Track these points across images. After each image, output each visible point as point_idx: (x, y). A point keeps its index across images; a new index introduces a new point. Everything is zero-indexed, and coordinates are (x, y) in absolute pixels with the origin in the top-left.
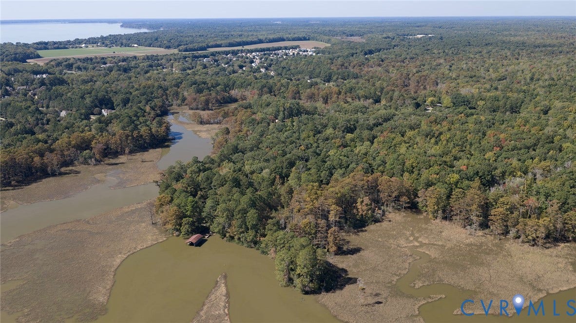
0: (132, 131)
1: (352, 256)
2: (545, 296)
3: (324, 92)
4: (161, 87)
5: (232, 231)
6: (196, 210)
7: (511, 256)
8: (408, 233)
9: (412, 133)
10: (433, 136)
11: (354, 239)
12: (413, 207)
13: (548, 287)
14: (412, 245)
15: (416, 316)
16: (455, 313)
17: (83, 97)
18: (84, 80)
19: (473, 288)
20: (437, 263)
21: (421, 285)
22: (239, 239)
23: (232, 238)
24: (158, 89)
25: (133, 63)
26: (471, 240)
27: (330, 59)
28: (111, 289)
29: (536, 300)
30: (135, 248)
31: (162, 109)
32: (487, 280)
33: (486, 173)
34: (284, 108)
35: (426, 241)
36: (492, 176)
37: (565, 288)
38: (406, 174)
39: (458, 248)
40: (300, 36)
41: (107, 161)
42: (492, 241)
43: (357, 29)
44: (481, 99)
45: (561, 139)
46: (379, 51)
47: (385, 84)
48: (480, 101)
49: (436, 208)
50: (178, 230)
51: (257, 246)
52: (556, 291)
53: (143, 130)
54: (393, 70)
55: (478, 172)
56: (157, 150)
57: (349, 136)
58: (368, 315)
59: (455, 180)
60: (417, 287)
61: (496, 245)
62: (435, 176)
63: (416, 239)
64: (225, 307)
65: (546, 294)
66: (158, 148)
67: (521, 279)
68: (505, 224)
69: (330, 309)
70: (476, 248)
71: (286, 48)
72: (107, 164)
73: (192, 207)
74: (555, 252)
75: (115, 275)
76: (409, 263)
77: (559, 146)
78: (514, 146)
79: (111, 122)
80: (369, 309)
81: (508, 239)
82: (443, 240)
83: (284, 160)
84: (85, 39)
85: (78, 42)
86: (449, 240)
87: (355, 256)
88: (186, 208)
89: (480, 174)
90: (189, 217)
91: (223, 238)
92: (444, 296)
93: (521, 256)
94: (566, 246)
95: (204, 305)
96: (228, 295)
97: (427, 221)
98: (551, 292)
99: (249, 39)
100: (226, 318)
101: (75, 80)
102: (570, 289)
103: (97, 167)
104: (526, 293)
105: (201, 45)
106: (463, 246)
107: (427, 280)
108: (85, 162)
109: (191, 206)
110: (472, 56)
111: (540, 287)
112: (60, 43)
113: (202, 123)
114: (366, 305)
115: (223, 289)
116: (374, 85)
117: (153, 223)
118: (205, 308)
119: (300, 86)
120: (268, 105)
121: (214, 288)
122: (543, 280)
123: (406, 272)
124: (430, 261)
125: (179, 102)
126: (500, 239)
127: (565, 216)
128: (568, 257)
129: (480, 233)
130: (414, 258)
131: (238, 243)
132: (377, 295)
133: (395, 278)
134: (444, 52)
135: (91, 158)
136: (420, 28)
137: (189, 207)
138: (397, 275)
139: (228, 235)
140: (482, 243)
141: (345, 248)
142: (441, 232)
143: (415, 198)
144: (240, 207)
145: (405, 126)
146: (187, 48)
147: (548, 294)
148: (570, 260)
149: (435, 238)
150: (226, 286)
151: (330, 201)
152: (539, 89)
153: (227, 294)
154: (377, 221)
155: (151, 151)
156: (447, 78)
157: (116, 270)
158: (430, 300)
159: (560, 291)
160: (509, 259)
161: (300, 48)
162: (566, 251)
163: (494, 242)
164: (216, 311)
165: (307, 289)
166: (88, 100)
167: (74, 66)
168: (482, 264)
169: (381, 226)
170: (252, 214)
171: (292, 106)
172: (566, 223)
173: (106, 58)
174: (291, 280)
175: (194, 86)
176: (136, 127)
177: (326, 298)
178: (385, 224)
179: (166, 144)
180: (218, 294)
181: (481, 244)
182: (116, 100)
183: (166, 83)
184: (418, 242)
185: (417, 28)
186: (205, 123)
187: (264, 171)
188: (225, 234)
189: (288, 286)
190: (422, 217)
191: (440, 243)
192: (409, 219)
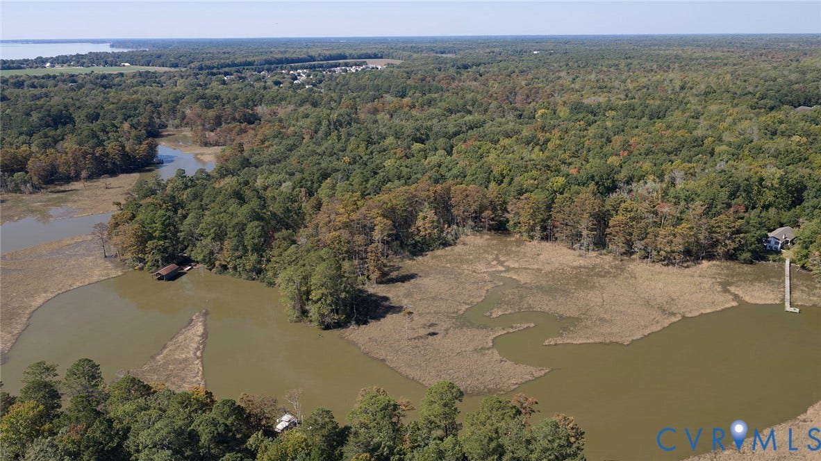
0: (93, 148)
1: (403, 284)
2: (679, 321)
3: (391, 105)
4: (152, 102)
5: (224, 257)
6: (169, 229)
7: (636, 278)
8: (490, 257)
9: (507, 141)
10: (537, 144)
11: (409, 265)
12: (500, 228)
13: (684, 310)
14: (494, 269)
15: (489, 349)
16: (546, 343)
17: (28, 115)
18: (35, 95)
19: (576, 314)
20: (527, 288)
21: (500, 313)
22: (235, 268)
23: (225, 267)
24: (146, 105)
25: (116, 81)
26: (581, 262)
27: (407, 73)
28: (20, 334)
29: (666, 325)
30: (71, 286)
31: (149, 129)
32: (597, 306)
33: (605, 176)
34: (329, 121)
35: (516, 265)
36: (613, 181)
37: (709, 311)
38: (493, 185)
39: (561, 271)
40: (369, 52)
41: (52, 188)
42: (610, 263)
43: (450, 45)
44: (611, 109)
45: (714, 141)
46: (478, 65)
47: (479, 97)
48: (610, 112)
49: (532, 222)
50: (141, 260)
51: (262, 276)
52: (696, 313)
53: (111, 146)
54: (493, 84)
55: (593, 176)
56: (132, 175)
57: (417, 146)
58: (416, 350)
59: (559, 184)
60: (494, 315)
61: (616, 267)
62: (532, 181)
63: (501, 263)
64: (198, 349)
65: (680, 318)
66: (134, 172)
67: (647, 303)
68: (628, 238)
69: (360, 345)
70: (586, 270)
71: (346, 65)
72: (50, 192)
73: (163, 224)
74: (698, 272)
75: (30, 318)
76: (487, 291)
77: (711, 148)
78: (647, 150)
79: (63, 139)
80: (419, 343)
81: (634, 260)
82: (540, 263)
83: (315, 171)
84: (52, 58)
85: (41, 61)
86: (549, 263)
87: (407, 285)
88: (154, 225)
89: (597, 178)
90: (159, 239)
91: (210, 270)
92: (532, 325)
93: (650, 276)
94: (714, 265)
95: (165, 347)
96: (205, 335)
97: (519, 243)
98: (688, 315)
99: (295, 56)
100: (196, 362)
101: (21, 95)
102: (716, 311)
103: (34, 196)
104: (652, 317)
105: (223, 61)
106: (569, 269)
107: (511, 308)
108: (17, 190)
109: (160, 223)
110: (606, 69)
111: (674, 309)
112: (12, 62)
113: (206, 144)
114: (415, 339)
115: (199, 329)
116: (463, 97)
117: (106, 257)
118: (165, 351)
119: (358, 100)
120: (307, 116)
121: (184, 328)
122: (679, 302)
123: (480, 300)
124: (517, 287)
125: (177, 122)
126: (621, 260)
127: (712, 222)
128: (717, 276)
129: (594, 254)
130: (495, 284)
131: (234, 275)
132: (431, 325)
133: (464, 308)
134: (567, 65)
135: (25, 182)
136: (538, 45)
137: (158, 225)
138: (468, 304)
139: (217, 263)
140: (596, 265)
141: (394, 274)
142: (538, 255)
143: (503, 213)
144: (236, 220)
145: (498, 134)
146: (201, 64)
147: (684, 317)
148: (719, 280)
149: (529, 261)
150: (205, 324)
151: (374, 212)
152: (690, 98)
153: (203, 334)
154: (446, 244)
155: (122, 176)
156: (568, 90)
157: (33, 312)
158: (511, 330)
159: (702, 314)
160: (632, 281)
161: (367, 64)
162: (714, 270)
163: (613, 263)
164: (182, 353)
165: (328, 320)
166: (35, 117)
167: (26, 84)
168: (593, 287)
169: (452, 250)
170: (253, 228)
171: (341, 118)
172: (714, 232)
173: (77, 76)
174: (304, 313)
175: (201, 100)
176: (100, 143)
177: (357, 334)
178: (458, 249)
179: (147, 168)
180: (189, 334)
181: (594, 267)
182: (79, 117)
183: (158, 98)
184: (504, 266)
185: (536, 44)
186: (211, 144)
187: (284, 185)
188: (214, 262)
189: (300, 321)
190: (513, 239)
191: (536, 267)
192: (495, 242)
